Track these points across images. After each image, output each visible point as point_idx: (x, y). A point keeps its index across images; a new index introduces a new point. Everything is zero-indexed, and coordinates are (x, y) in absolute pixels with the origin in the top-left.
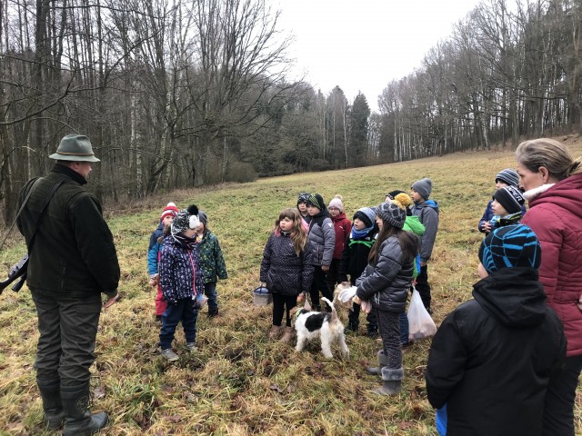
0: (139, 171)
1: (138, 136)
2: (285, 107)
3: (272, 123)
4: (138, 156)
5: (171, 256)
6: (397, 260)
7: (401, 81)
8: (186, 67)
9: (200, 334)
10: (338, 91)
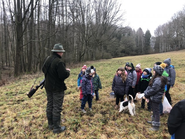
0: (76, 56)
1: (76, 45)
2: (122, 35)
3: (117, 40)
4: (76, 51)
5: (85, 81)
6: (159, 85)
7: (163, 25)
8: (91, 23)
9: (93, 105)
10: (140, 29)
